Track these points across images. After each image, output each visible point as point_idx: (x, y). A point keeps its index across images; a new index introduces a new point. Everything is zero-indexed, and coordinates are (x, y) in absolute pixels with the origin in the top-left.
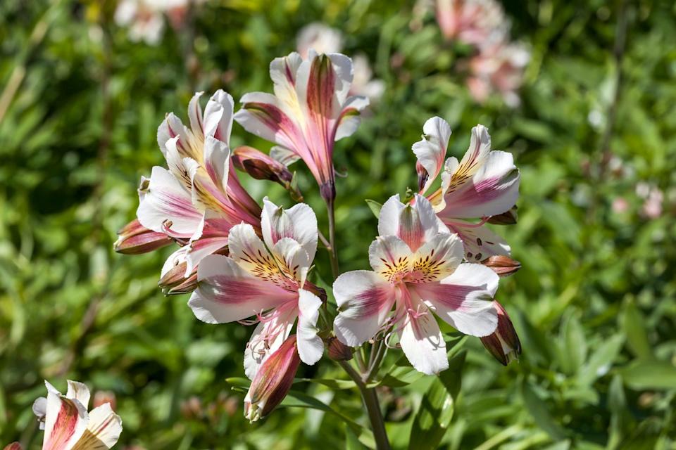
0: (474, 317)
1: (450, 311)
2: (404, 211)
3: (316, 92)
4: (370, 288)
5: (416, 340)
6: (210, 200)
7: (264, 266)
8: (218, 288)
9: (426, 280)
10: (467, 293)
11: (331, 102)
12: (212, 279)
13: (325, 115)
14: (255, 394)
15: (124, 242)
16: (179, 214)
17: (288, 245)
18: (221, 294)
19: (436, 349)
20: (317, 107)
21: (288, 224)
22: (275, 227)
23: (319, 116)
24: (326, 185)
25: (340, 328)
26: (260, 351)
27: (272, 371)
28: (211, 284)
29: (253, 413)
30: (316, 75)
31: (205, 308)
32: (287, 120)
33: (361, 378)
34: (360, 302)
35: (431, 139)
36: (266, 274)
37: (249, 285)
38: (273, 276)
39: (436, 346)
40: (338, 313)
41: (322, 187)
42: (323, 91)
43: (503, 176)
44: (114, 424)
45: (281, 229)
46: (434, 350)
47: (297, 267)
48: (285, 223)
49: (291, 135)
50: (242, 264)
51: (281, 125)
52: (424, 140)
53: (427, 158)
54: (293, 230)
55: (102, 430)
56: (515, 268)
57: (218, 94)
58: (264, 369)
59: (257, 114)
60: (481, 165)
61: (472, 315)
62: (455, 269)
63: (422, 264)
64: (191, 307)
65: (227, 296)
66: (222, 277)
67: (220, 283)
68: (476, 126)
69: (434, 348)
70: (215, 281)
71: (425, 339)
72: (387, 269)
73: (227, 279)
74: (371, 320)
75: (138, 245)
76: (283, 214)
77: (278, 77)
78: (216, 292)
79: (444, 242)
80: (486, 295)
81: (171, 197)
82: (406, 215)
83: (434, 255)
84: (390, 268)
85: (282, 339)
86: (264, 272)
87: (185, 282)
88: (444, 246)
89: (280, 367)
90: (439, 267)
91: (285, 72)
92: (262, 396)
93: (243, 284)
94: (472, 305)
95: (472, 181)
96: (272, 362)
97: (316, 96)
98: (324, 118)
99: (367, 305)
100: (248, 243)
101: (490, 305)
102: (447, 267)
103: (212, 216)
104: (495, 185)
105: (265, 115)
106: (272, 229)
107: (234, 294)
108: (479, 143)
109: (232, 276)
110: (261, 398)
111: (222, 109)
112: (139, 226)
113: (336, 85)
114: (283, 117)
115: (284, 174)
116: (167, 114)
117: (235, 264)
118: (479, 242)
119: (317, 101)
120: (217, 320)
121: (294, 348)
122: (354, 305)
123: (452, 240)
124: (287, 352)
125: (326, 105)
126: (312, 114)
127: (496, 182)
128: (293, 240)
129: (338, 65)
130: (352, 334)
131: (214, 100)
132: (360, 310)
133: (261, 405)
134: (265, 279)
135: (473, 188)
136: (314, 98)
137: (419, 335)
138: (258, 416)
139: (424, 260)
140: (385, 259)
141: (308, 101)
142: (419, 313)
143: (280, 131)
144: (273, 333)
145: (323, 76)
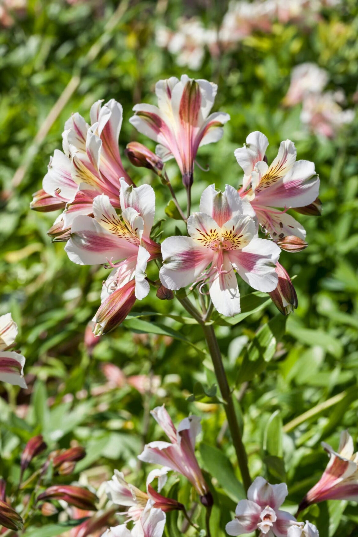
0: (261, 278)
1: (247, 272)
2: (216, 196)
3: (187, 107)
4: (189, 249)
5: (221, 291)
6: (88, 177)
7: (117, 227)
8: (84, 239)
9: (233, 248)
10: (257, 260)
11: (197, 115)
12: (81, 233)
13: (192, 124)
14: (98, 317)
15: (37, 202)
16: (70, 185)
17: (131, 213)
18: (87, 244)
19: (233, 298)
20: (187, 119)
21: (135, 198)
22: (126, 200)
23: (187, 125)
24: (186, 175)
25: (163, 276)
26: (112, 287)
27: (113, 301)
28: (80, 236)
29: (97, 330)
30: (187, 94)
31: (76, 253)
32: (165, 125)
33: (201, 317)
34: (180, 258)
35: (251, 147)
36: (121, 232)
37: (108, 239)
38: (125, 235)
39: (234, 296)
40: (163, 264)
41: (184, 176)
42: (192, 107)
43: (306, 179)
44: (13, 329)
45: (130, 202)
46: (231, 298)
47: (137, 229)
48: (133, 197)
49: (167, 137)
50: (102, 224)
51: (161, 129)
52: (245, 147)
53: (245, 160)
54: (138, 203)
55: (5, 332)
56: (303, 246)
57: (111, 102)
58: (108, 300)
59: (146, 120)
60: (289, 169)
61: (260, 276)
62: (250, 241)
63: (228, 236)
64: (67, 251)
65: (91, 246)
66: (88, 232)
67: (87, 236)
68: (286, 140)
69: (232, 297)
70: (83, 234)
71: (227, 290)
72: (202, 237)
73: (92, 234)
74: (188, 273)
75: (45, 205)
76: (133, 191)
77: (161, 94)
78: (83, 242)
79: (241, 221)
80: (270, 263)
81: (66, 173)
82: (218, 199)
83: (235, 230)
84: (204, 236)
85: (128, 280)
86: (118, 231)
87: (65, 234)
88: (241, 224)
89: (120, 300)
90: (240, 239)
91: (167, 91)
92: (104, 318)
93: (104, 239)
94: (260, 269)
95: (282, 181)
96: (115, 295)
97: (187, 110)
98: (191, 127)
99: (185, 261)
100: (106, 209)
101: (272, 270)
102: (245, 240)
103: (87, 187)
104: (299, 185)
105: (151, 121)
106: (125, 201)
107: (97, 245)
108: (286, 153)
109: (96, 232)
110: (103, 320)
111: (111, 113)
112: (44, 193)
113: (202, 103)
114: (163, 123)
115: (158, 164)
116: (72, 113)
117: (98, 224)
118: (281, 225)
119: (187, 114)
120: (84, 263)
121: (133, 288)
122: (174, 261)
123: (247, 221)
124: (127, 290)
125: (193, 117)
126: (182, 123)
127: (300, 183)
128: (134, 209)
129: (204, 89)
130: (172, 281)
131: (107, 106)
132: (179, 264)
133: (103, 325)
134: (120, 237)
135: (283, 186)
136: (185, 110)
137: (223, 288)
138: (100, 332)
139: (229, 233)
140: (199, 229)
141: (180, 113)
142: (222, 271)
143: (161, 133)
144: (123, 276)
145: (193, 96)
